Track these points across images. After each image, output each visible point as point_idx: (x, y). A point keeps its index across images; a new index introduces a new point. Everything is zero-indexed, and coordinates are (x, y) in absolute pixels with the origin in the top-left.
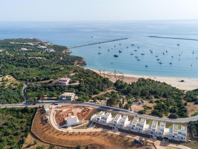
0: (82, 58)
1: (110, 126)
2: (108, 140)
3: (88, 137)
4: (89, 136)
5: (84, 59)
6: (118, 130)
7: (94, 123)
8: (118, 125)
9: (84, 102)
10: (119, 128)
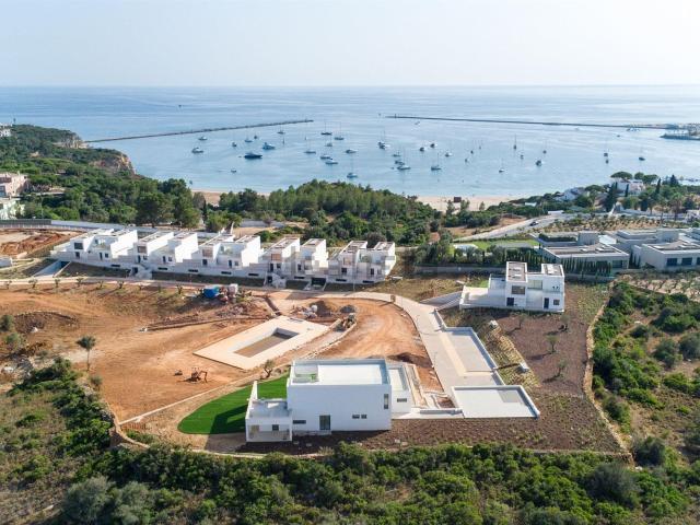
0: (118, 154)
1: (124, 266)
2: (100, 302)
3: (22, 297)
4: (26, 295)
5: (125, 156)
6: (150, 275)
7: (63, 264)
8: (153, 262)
9: (53, 222)
10: (156, 269)
